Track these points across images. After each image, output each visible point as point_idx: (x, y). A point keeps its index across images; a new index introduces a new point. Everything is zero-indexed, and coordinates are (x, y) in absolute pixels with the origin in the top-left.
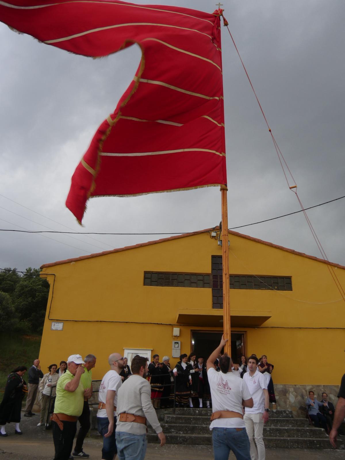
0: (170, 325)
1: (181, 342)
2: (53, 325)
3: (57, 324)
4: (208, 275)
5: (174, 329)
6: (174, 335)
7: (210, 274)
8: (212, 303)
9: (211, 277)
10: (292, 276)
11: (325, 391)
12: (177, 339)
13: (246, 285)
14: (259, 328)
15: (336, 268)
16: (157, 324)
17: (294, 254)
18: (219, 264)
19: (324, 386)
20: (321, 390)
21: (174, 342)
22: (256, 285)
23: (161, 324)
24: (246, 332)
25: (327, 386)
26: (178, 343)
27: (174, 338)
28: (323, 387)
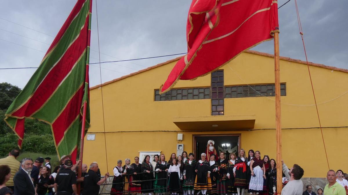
0: (175, 131)
1: (184, 145)
2: (88, 137)
3: (91, 136)
4: (208, 88)
5: (178, 134)
6: (178, 139)
7: (210, 86)
8: (211, 111)
9: (211, 89)
10: (286, 83)
11: (312, 182)
12: (181, 142)
13: (242, 93)
14: (252, 130)
15: (333, 71)
16: (165, 131)
17: (289, 61)
18: (217, 77)
19: (311, 178)
20: (307, 182)
21: (178, 145)
22: (251, 93)
23: (168, 131)
24: (241, 134)
25: (314, 179)
26: (181, 146)
27: (178, 141)
28: (309, 179)
